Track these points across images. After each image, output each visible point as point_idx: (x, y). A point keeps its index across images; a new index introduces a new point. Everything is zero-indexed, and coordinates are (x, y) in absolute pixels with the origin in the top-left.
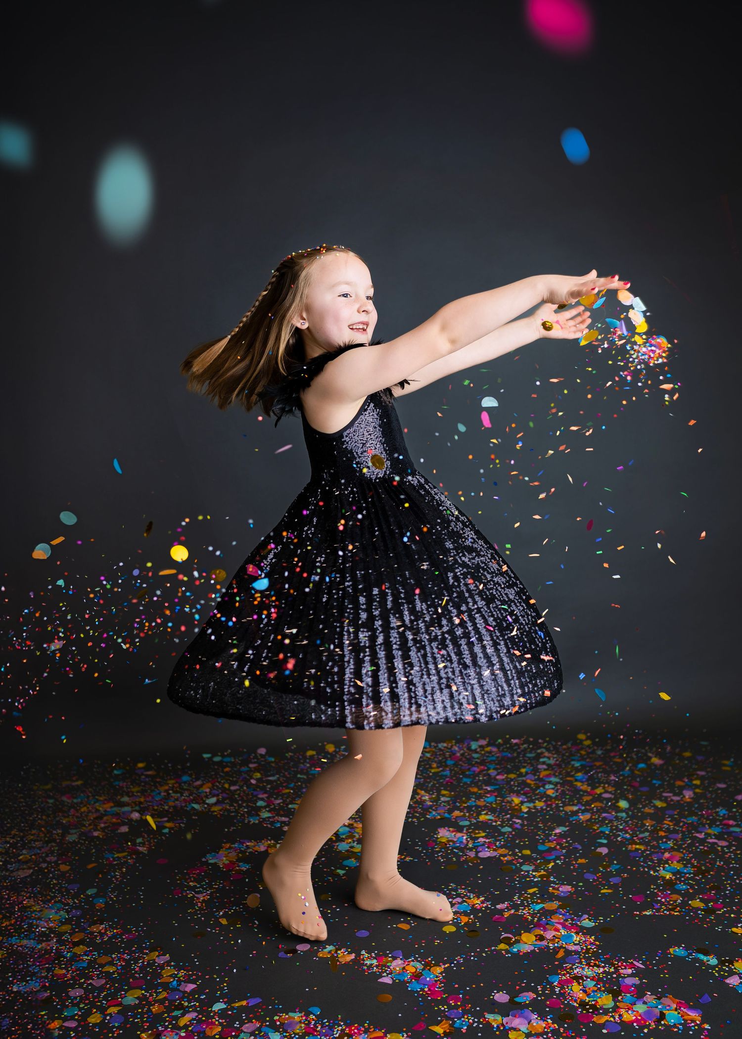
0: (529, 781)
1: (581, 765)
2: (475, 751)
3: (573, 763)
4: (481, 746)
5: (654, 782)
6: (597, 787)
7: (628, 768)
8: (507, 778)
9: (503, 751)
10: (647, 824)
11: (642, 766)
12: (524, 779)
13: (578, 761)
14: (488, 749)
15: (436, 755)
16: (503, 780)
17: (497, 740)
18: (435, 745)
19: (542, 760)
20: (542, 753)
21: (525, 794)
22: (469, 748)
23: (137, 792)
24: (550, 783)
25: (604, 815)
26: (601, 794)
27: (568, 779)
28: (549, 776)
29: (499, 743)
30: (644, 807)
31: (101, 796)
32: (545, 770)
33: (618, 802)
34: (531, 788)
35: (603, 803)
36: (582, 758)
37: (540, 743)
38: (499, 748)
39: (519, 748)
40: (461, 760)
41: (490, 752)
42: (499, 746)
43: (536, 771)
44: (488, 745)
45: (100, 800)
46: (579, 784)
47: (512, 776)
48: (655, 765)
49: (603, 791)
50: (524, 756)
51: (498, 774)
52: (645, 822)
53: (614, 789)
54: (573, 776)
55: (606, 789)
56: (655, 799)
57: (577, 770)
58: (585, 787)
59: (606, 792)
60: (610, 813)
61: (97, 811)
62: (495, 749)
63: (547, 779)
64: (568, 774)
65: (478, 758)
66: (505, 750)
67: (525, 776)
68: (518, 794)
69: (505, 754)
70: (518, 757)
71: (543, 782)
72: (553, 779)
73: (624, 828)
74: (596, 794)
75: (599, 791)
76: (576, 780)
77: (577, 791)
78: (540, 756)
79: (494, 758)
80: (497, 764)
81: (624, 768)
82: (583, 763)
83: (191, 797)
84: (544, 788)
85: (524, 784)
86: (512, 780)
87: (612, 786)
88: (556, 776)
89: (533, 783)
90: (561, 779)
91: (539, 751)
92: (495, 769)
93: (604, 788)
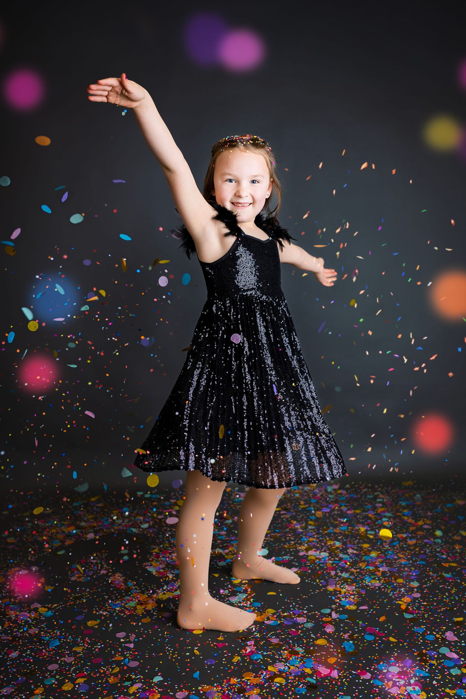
0: (370, 515)
1: (406, 505)
2: (330, 493)
3: (400, 502)
4: (334, 490)
5: (459, 517)
6: (419, 520)
7: (439, 507)
8: (354, 513)
9: (350, 493)
10: (457, 548)
11: (449, 505)
12: (367, 513)
13: (404, 501)
14: (340, 492)
15: (303, 495)
16: (352, 514)
17: (345, 485)
18: (302, 488)
19: (378, 500)
20: (378, 495)
21: (368, 524)
22: (326, 491)
23: (92, 519)
24: (385, 517)
25: (426, 541)
26: (422, 525)
27: (398, 514)
28: (384, 512)
29: (347, 488)
30: (453, 535)
31: (65, 521)
32: (381, 507)
33: (435, 531)
34: (372, 520)
35: (424, 532)
36: (406, 499)
37: (376, 488)
38: (347, 491)
39: (361, 491)
40: (321, 499)
41: (341, 494)
42: (347, 489)
43: (374, 508)
44: (339, 489)
45: (65, 525)
46: (406, 518)
47: (358, 511)
48: (459, 505)
49: (423, 523)
50: (365, 497)
51: (348, 510)
52: (455, 546)
53: (431, 522)
54: (401, 512)
55: (426, 522)
56: (461, 530)
57: (404, 508)
58: (410, 520)
59: (426, 524)
60: (428, 539)
61: (63, 532)
62: (344, 492)
63: (383, 514)
64: (398, 511)
65: (332, 498)
66: (352, 492)
67: (367, 511)
68: (363, 525)
69: (351, 495)
70: (361, 498)
71: (380, 517)
72: (388, 514)
73: (441, 550)
74: (419, 525)
75: (420, 523)
76: (404, 515)
77: (404, 523)
78: (376, 497)
79: (344, 498)
80: (346, 503)
81: (437, 508)
82: (408, 503)
83: (130, 523)
84: (381, 520)
85: (367, 517)
86: (358, 514)
87: (430, 520)
88: (389, 512)
89: (373, 516)
90: (393, 514)
91: (376, 494)
92: (345, 506)
93: (424, 521)
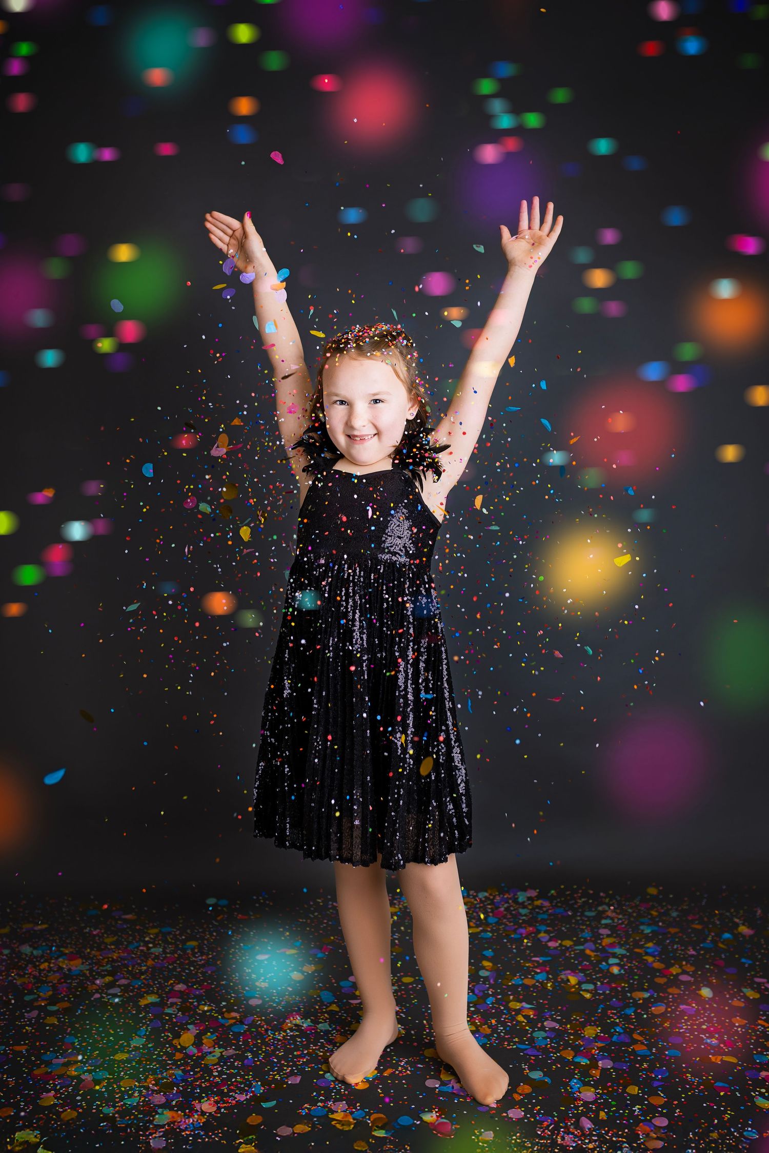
0: (588, 952)
1: (652, 932)
2: (523, 905)
3: (642, 927)
4: (529, 899)
5: (743, 960)
6: (673, 965)
7: (710, 939)
8: (561, 945)
9: (556, 906)
10: (737, 1024)
11: (727, 935)
12: (582, 947)
13: (649, 925)
14: (538, 903)
15: (475, 908)
16: (556, 948)
17: (549, 892)
18: (475, 894)
19: (604, 922)
20: (604, 911)
21: (583, 971)
22: (515, 900)
23: (111, 944)
24: (614, 955)
25: (682, 1007)
26: (678, 975)
27: (637, 950)
28: (612, 945)
29: (552, 895)
30: (732, 998)
31: (66, 947)
32: (608, 936)
33: (700, 989)
34: (591, 962)
35: (680, 988)
36: (653, 922)
37: (602, 897)
38: (551, 903)
39: (577, 902)
40: (505, 917)
41: (540, 907)
42: (551, 899)
43: (596, 937)
44: (538, 897)
45: (66, 954)
46: (650, 959)
47: (568, 943)
48: (744, 936)
49: (679, 971)
50: (582, 915)
51: (550, 940)
52: (733, 1020)
53: (693, 969)
54: (641, 947)
55: (684, 968)
56: (745, 987)
57: (648, 939)
58: (657, 965)
59: (684, 972)
60: (689, 1005)
61: (61, 968)
62: (546, 904)
63: (611, 950)
64: (636, 944)
65: (525, 915)
66: (559, 905)
67: (582, 944)
68: (574, 971)
69: (558, 910)
70: (574, 916)
71: (605, 955)
72: (619, 951)
73: (708, 1028)
74: (672, 975)
75: (675, 970)
76: (647, 954)
77: (648, 970)
78: (601, 915)
79: (545, 916)
80: (548, 925)
81: (705, 939)
82: (656, 928)
83: (176, 955)
84: (607, 963)
85: (582, 955)
86: (567, 948)
87: (691, 965)
88: (621, 946)
89: (593, 954)
90: (627, 950)
91: (600, 908)
92: (546, 932)
93: (681, 967)
